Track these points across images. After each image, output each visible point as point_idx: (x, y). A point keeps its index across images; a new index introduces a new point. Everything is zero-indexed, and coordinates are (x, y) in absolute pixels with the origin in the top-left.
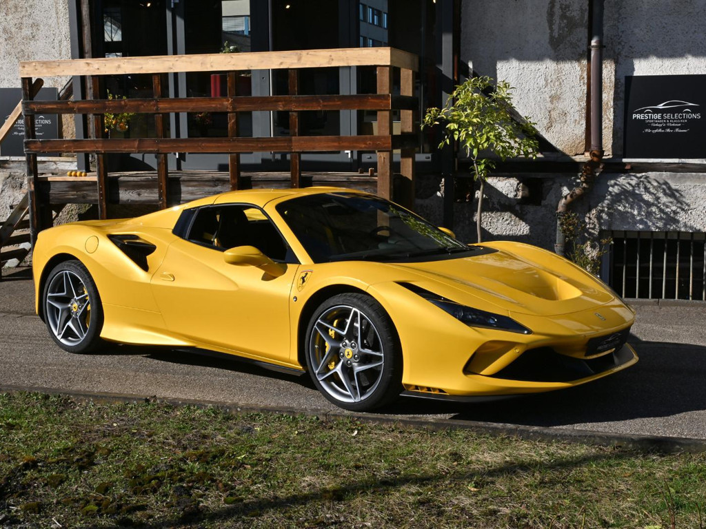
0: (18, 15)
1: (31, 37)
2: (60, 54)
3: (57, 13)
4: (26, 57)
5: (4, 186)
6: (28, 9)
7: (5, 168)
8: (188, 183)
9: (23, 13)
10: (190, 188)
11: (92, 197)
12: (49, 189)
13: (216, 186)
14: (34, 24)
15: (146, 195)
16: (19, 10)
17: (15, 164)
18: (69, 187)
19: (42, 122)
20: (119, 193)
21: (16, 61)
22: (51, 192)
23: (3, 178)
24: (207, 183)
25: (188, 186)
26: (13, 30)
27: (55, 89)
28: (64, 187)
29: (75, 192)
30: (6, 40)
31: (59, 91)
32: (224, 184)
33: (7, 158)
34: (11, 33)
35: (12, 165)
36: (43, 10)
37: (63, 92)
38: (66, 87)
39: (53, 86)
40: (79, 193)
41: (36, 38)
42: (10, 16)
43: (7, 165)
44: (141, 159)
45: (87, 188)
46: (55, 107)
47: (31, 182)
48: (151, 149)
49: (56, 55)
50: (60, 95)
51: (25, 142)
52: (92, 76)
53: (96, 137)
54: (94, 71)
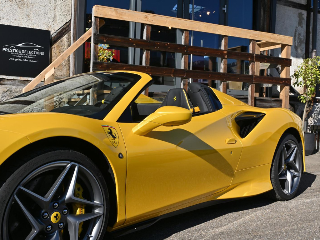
2: (55, 9)
4: (26, 5)
5: (2, 97)
17: (10, 82)
21: (16, 6)
23: (2, 92)
27: (49, 32)
31: (52, 33)
33: (4, 77)
35: (6, 82)
37: (55, 34)
38: (57, 32)
39: (46, 29)
43: (2, 82)
46: (119, 41)
47: (95, 93)
48: (181, 75)
49: (52, 9)
50: (53, 36)
51: (94, 63)
52: (147, 24)
53: (146, 64)
54: (150, 22)
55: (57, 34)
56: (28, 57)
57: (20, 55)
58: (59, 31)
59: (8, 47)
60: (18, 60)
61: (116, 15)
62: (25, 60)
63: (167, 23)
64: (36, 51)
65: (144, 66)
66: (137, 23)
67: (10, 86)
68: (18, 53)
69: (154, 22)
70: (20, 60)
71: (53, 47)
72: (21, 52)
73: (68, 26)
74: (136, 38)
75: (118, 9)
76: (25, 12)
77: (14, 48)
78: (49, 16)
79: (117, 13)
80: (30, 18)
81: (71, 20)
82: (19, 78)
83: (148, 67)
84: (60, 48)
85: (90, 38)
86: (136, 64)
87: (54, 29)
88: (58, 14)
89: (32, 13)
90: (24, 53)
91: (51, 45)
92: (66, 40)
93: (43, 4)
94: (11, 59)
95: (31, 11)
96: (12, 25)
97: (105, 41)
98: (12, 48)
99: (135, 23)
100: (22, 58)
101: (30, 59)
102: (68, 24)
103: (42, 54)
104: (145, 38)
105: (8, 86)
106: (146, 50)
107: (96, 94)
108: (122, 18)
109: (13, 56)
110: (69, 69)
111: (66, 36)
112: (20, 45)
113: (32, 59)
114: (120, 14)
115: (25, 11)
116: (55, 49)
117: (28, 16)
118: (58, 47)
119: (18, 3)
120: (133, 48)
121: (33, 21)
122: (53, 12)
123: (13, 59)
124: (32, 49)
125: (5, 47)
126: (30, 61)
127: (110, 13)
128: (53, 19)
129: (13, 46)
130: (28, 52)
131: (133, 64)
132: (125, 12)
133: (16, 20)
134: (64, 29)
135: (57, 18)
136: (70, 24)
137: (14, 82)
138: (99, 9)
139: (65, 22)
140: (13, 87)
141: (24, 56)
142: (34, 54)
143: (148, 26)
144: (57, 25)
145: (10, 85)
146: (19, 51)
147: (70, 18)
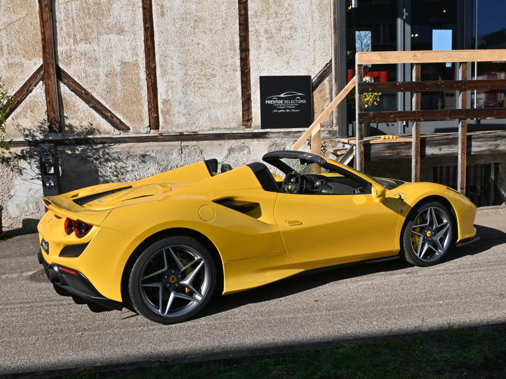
0: (277, 20)
1: (289, 37)
2: (314, 51)
3: (313, 20)
4: (285, 52)
6: (288, 15)
7: (266, 138)
8: (476, 140)
9: (283, 19)
10: (478, 143)
11: (404, 153)
12: (370, 150)
13: (496, 140)
14: (292, 27)
15: (445, 149)
16: (279, 16)
17: (275, 135)
18: (385, 148)
19: (299, 101)
20: (425, 150)
21: (276, 55)
22: (372, 151)
23: (268, 146)
24: (490, 139)
25: (476, 142)
26: (273, 31)
27: (310, 77)
28: (381, 147)
29: (391, 151)
30: (267, 39)
31: (312, 78)
32: (502, 138)
33: (269, 130)
34: (271, 33)
35: (271, 135)
36: (300, 17)
37: (316, 78)
38: (318, 75)
39: (307, 75)
40: (394, 151)
41: (294, 38)
42: (271, 20)
43: (267, 136)
44: (376, 127)
45: (400, 147)
46: (386, 87)
47: (361, 145)
48: (458, 116)
49: (311, 52)
50: (313, 81)
51: (359, 115)
52: (416, 64)
53: (416, 109)
54: (419, 60)
55: (318, 78)
56: (291, 107)
57: (283, 106)
58: (319, 74)
59: (271, 99)
60: (281, 111)
61: (381, 60)
62: (288, 111)
63: (440, 58)
64: (298, 99)
65: (414, 112)
66: (406, 65)
67: (275, 139)
68: (281, 104)
69: (424, 59)
70: (283, 111)
71: (314, 92)
72: (283, 102)
73: (328, 68)
74: (406, 81)
75: (383, 52)
76: (285, 60)
77: (276, 99)
78: (309, 59)
79: (382, 57)
80: (290, 65)
81: (331, 60)
82: (283, 130)
83: (418, 112)
84: (322, 92)
85: (354, 88)
86: (406, 110)
87: (314, 74)
88: (317, 56)
89: (291, 59)
90: (286, 104)
91: (313, 91)
92: (327, 83)
93: (302, 48)
94: (274, 111)
95: (290, 57)
96: (272, 75)
97: (370, 90)
98: (275, 99)
99: (404, 64)
100: (284, 109)
101: (293, 108)
102: (328, 65)
103: (304, 101)
104: (414, 80)
105: (273, 139)
106: (416, 92)
107: (363, 146)
108: (387, 61)
109: (275, 108)
110: (332, 115)
111: (327, 78)
112: (282, 95)
113: (295, 109)
114: (385, 57)
115: (285, 58)
116: (316, 95)
117: (288, 63)
118: (320, 92)
119: (277, 51)
120: (403, 93)
121: (293, 68)
122: (312, 55)
123: (276, 111)
124: (294, 98)
125: (268, 100)
126: (293, 110)
127: (374, 58)
128: (312, 63)
129: (275, 97)
130: (290, 102)
131: (402, 110)
132: (390, 54)
133: (276, 69)
134: (325, 71)
135: (317, 61)
136: (331, 65)
137: (278, 134)
138: (362, 56)
139: (325, 64)
140: (278, 140)
141: (286, 106)
142: (296, 103)
143: (418, 65)
144: (317, 69)
145: (275, 137)
146: (281, 102)
147: (331, 58)
